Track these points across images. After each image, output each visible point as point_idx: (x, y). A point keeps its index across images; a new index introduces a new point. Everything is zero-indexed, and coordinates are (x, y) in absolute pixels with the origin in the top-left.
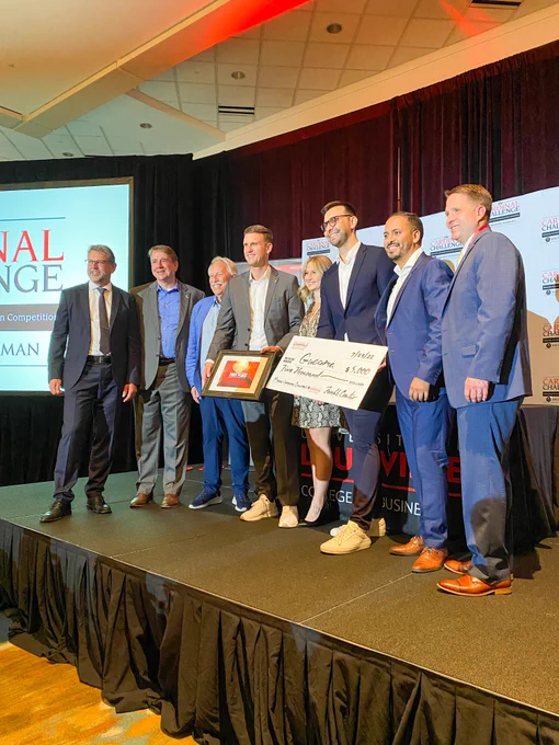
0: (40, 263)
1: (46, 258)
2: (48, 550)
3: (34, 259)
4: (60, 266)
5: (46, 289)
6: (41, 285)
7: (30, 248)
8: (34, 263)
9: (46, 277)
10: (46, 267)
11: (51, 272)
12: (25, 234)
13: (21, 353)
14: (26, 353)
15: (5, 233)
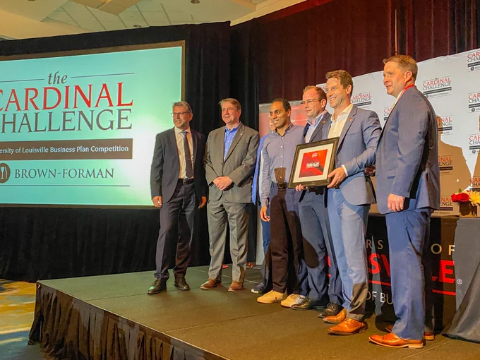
0: (115, 108)
1: (120, 104)
2: (116, 325)
3: (111, 105)
4: (130, 110)
5: (119, 128)
6: (116, 125)
7: (108, 97)
8: (111, 108)
9: (120, 119)
10: (120, 111)
11: (124, 114)
12: (105, 86)
13: (100, 176)
14: (104, 176)
15: (90, 86)
